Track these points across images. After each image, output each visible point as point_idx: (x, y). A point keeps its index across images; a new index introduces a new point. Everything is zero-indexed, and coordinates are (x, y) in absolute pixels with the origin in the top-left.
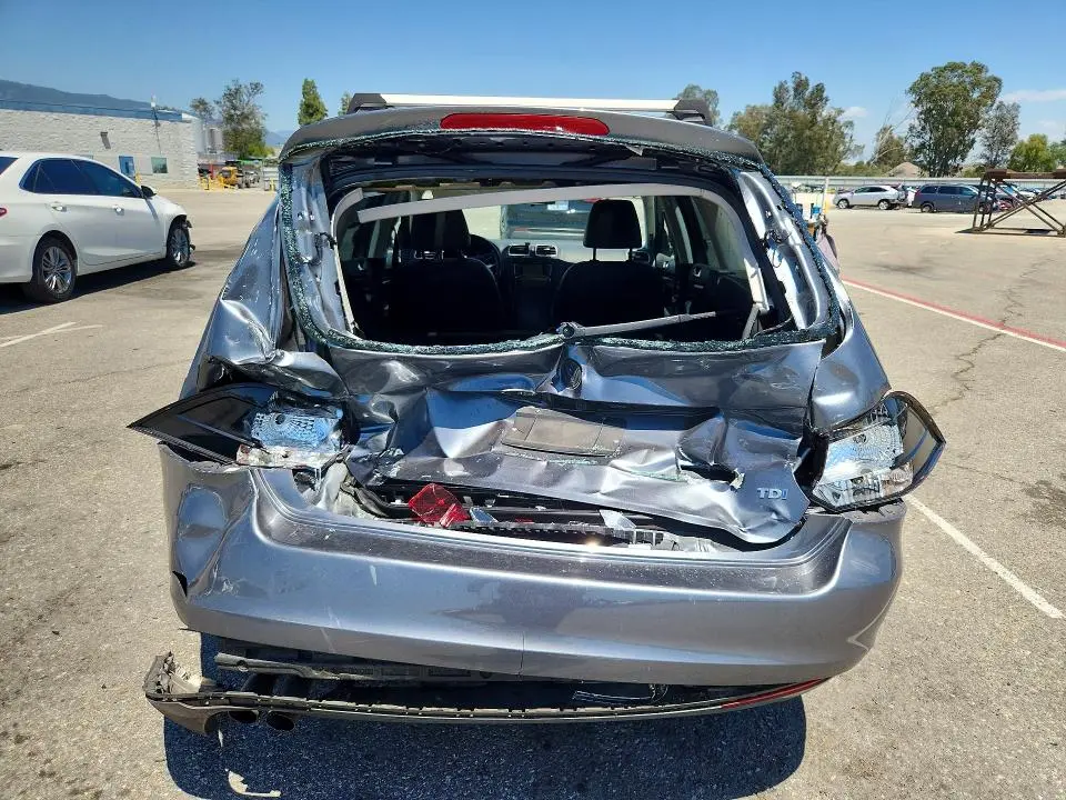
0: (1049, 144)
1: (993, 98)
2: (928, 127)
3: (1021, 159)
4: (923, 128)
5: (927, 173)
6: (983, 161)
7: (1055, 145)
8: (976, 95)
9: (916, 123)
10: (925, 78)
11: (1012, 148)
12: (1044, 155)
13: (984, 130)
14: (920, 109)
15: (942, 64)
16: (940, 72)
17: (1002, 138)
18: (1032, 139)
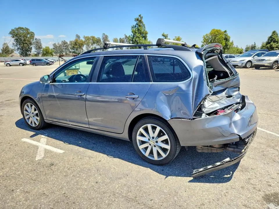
0: (50, 49)
1: (33, 37)
2: (18, 44)
3: (45, 52)
4: (17, 44)
5: (22, 56)
6: (36, 53)
7: (51, 49)
8: (29, 36)
9: (14, 43)
10: (12, 30)
11: (42, 49)
12: (50, 51)
13: (34, 45)
14: (14, 39)
15: (17, 27)
16: (17, 29)
17: (39, 47)
18: (46, 47)
